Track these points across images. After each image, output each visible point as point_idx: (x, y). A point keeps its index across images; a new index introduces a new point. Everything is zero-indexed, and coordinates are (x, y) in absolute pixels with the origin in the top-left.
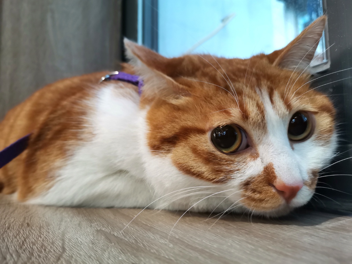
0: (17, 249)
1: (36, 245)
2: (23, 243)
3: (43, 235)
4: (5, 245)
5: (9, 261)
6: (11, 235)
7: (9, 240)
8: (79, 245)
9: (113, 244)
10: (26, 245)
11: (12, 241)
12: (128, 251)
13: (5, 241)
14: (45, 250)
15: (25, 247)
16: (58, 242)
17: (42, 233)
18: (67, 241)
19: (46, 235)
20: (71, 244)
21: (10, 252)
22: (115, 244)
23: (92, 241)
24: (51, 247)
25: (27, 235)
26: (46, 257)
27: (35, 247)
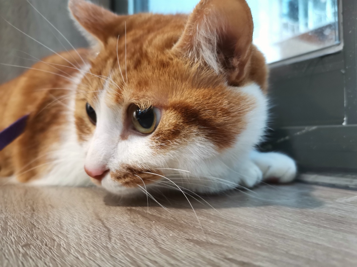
0: (60, 231)
1: (76, 225)
2: (60, 224)
3: (76, 216)
4: (43, 227)
5: (60, 242)
6: (42, 217)
7: (44, 222)
8: (120, 224)
9: (154, 222)
10: (65, 226)
11: (47, 223)
12: (173, 227)
13: (40, 223)
14: (89, 230)
15: (66, 228)
16: (97, 222)
17: (73, 214)
18: (105, 220)
19: (79, 216)
20: (111, 223)
21: (54, 234)
22: (155, 221)
23: (130, 220)
24: (93, 227)
25: (58, 216)
26: (96, 237)
27: (76, 228)
